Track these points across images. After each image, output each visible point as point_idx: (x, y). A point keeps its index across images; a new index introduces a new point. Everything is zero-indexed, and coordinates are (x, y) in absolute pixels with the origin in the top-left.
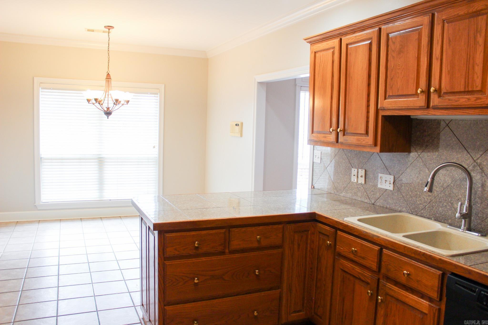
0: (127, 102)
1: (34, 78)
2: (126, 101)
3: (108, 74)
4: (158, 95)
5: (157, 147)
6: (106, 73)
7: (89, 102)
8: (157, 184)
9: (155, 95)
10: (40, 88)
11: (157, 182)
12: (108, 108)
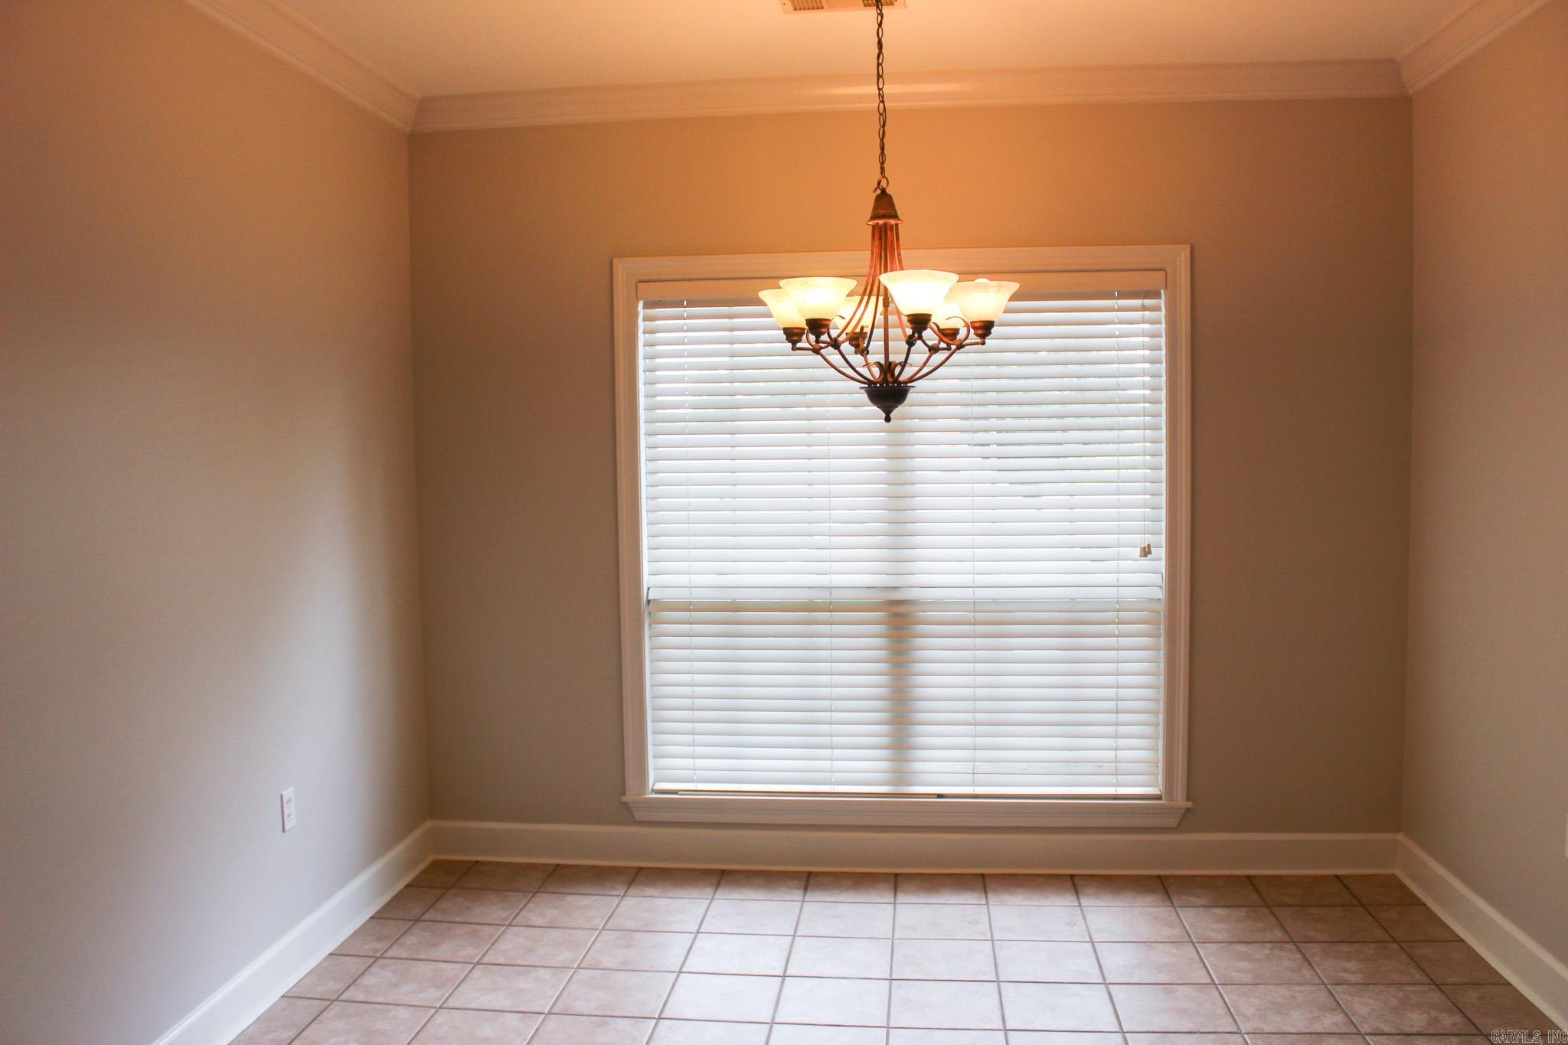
0: (980, 332)
1: (615, 261)
2: (974, 328)
3: (883, 191)
4: (1160, 298)
5: (1160, 552)
6: (876, 190)
7: (794, 343)
8: (1161, 728)
9: (1147, 302)
10: (641, 304)
11: (1161, 717)
12: (887, 368)
